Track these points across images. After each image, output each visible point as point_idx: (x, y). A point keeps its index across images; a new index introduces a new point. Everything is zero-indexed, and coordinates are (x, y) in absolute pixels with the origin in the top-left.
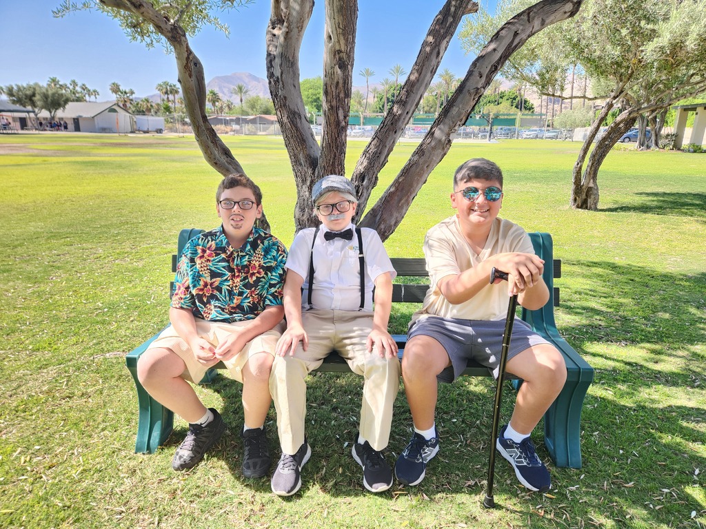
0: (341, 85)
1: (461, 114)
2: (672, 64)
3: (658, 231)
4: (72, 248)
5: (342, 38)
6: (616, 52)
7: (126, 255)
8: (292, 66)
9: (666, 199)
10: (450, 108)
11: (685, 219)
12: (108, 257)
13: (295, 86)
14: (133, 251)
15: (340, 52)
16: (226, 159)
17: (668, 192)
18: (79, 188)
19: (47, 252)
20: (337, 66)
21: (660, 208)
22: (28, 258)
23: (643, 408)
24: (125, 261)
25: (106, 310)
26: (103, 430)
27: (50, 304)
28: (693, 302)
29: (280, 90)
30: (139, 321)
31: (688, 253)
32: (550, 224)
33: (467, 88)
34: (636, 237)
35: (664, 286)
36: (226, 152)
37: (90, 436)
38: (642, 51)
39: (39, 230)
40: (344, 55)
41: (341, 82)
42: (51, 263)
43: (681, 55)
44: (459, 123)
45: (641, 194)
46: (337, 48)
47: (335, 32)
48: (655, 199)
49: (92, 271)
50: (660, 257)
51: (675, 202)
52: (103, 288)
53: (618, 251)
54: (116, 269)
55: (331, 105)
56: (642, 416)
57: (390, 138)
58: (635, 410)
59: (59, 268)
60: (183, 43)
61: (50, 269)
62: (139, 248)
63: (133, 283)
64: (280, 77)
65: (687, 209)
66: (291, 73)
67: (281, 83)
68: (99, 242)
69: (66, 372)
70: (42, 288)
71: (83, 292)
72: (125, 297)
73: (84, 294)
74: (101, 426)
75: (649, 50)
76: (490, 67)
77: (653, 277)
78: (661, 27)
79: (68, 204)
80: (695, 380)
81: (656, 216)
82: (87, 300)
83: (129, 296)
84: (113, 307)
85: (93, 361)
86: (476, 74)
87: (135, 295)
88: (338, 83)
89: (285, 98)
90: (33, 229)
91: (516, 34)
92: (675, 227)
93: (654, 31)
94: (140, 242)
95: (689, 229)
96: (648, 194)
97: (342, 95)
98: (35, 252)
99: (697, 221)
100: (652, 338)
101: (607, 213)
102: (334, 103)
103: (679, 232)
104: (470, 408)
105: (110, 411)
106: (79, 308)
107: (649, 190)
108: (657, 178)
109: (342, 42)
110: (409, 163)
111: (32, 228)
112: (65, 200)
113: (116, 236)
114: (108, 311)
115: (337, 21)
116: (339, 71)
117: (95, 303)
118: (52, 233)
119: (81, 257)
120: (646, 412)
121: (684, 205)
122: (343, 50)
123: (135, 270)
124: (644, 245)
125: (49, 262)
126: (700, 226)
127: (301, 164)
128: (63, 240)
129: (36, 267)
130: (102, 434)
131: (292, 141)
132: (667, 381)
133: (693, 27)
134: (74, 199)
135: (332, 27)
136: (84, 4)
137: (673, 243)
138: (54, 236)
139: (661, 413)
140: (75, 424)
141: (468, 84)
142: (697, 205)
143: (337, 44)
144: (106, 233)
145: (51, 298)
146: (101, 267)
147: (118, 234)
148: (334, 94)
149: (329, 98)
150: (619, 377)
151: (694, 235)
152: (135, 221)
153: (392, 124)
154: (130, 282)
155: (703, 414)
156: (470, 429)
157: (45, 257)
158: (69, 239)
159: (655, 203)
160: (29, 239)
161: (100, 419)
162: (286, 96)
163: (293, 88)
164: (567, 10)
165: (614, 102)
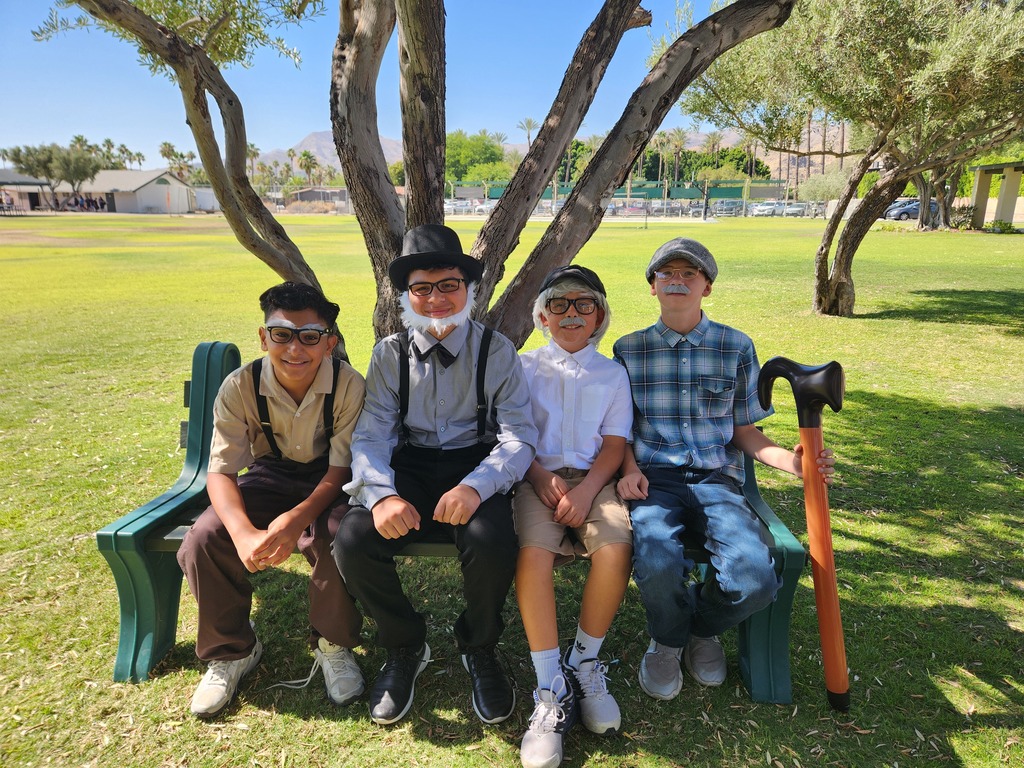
0: (427, 126)
1: (616, 169)
2: (954, 102)
3: (939, 345)
4: (73, 376)
5: (422, 55)
6: (873, 86)
7: (150, 386)
8: (365, 101)
9: (955, 300)
10: (599, 161)
11: (981, 328)
12: (124, 389)
13: (369, 131)
14: (162, 380)
15: (421, 76)
16: (277, 240)
17: (959, 289)
18: (100, 291)
19: (35, 384)
20: (419, 98)
21: (946, 312)
22: (6, 391)
23: (896, 610)
24: (147, 395)
25: (105, 467)
26: (69, 648)
27: (25, 459)
28: (986, 449)
29: (347, 137)
30: (152, 483)
31: (983, 378)
32: (782, 336)
33: (623, 132)
34: (906, 354)
35: (943, 426)
36: (278, 231)
37: (48, 658)
38: (910, 83)
39: (29, 351)
40: (428, 81)
41: (427, 121)
42: (38, 400)
43: (966, 88)
44: (613, 183)
45: (919, 292)
46: (418, 70)
47: (412, 47)
48: (939, 299)
49: (96, 409)
50: (940, 384)
51: (968, 305)
52: (107, 435)
53: (878, 375)
54: (133, 407)
55: (414, 157)
56: (893, 623)
57: (519, 208)
58: (883, 613)
59: (47, 406)
60: (189, 65)
61: (35, 407)
62: (171, 376)
63: (154, 427)
64: (346, 118)
65: (985, 314)
66: (363, 111)
67: (348, 126)
68: (115, 368)
69: (29, 560)
70: (18, 436)
71: (77, 441)
72: (137, 448)
73: (78, 444)
74: (66, 643)
75: (919, 82)
76: (658, 100)
77: (927, 413)
78: (934, 46)
79: (79, 313)
80: (979, 566)
81: (939, 325)
82: (80, 452)
83: (144, 446)
84: (115, 464)
85: (71, 544)
86: (637, 110)
87: (153, 445)
88: (422, 122)
89: (354, 147)
90: (20, 349)
91: (695, 52)
92: (966, 339)
93: (925, 54)
94: (174, 367)
96: (929, 293)
97: (430, 141)
98: (17, 384)
99: (997, 330)
100: (917, 503)
101: (866, 320)
102: (419, 153)
103: (972, 347)
104: (632, 611)
105: (84, 619)
106: (66, 465)
107: (931, 288)
108: (944, 270)
109: (424, 61)
110: (542, 244)
111: (17, 350)
112: (75, 308)
113: (142, 359)
114: (108, 469)
115: (413, 31)
116: (423, 105)
117: (92, 457)
118: (47, 355)
119: (84, 389)
120: (900, 617)
121: (981, 308)
122: (426, 72)
123: (160, 407)
124: (916, 366)
125: (34, 398)
126: (1002, 339)
127: (379, 246)
128: (61, 366)
129: (15, 405)
130: (66, 654)
131: (365, 210)
132: (936, 568)
133: (980, 48)
134: (88, 308)
135: (407, 40)
136: (79, 20)
137: (962, 364)
138: (49, 359)
139: (923, 618)
140: (28, 638)
141: (626, 125)
142: (1001, 307)
143: (416, 65)
144: (127, 354)
145: (28, 449)
146: (110, 403)
147: (144, 356)
148: (418, 139)
149: (411, 146)
150: (862, 563)
151: (994, 352)
152: (172, 337)
153: (523, 187)
154: (149, 425)
155: (987, 619)
156: (627, 643)
157: (32, 390)
158: (70, 364)
159: (939, 306)
160: (12, 365)
161: (67, 632)
162: (356, 145)
163: (366, 134)
164: (771, 16)
165: (872, 158)
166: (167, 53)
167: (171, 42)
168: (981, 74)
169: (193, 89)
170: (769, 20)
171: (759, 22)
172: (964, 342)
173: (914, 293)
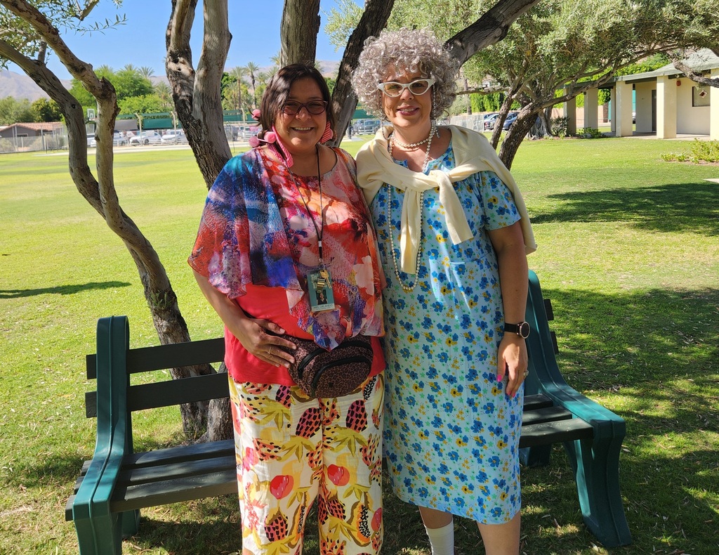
2: (570, 56)
8: (215, 107)
13: (220, 129)
17: (583, 191)
28: (665, 327)
29: (203, 135)
34: (573, 253)
38: (539, 45)
43: (578, 47)
45: (556, 196)
50: (609, 276)
53: (562, 273)
64: (202, 121)
66: (215, 115)
67: (204, 127)
75: (546, 44)
77: (611, 301)
78: (553, 19)
89: (211, 143)
93: (546, 23)
95: (625, 237)
96: (567, 196)
108: (565, 175)
121: (606, 206)
162: (212, 140)
163: (218, 131)
164: (497, 35)
165: (514, 97)
166: (100, 93)
167: (103, 84)
168: (590, 39)
169: (111, 116)
170: (495, 38)
171: (489, 39)
172: (610, 238)
173: (550, 197)
